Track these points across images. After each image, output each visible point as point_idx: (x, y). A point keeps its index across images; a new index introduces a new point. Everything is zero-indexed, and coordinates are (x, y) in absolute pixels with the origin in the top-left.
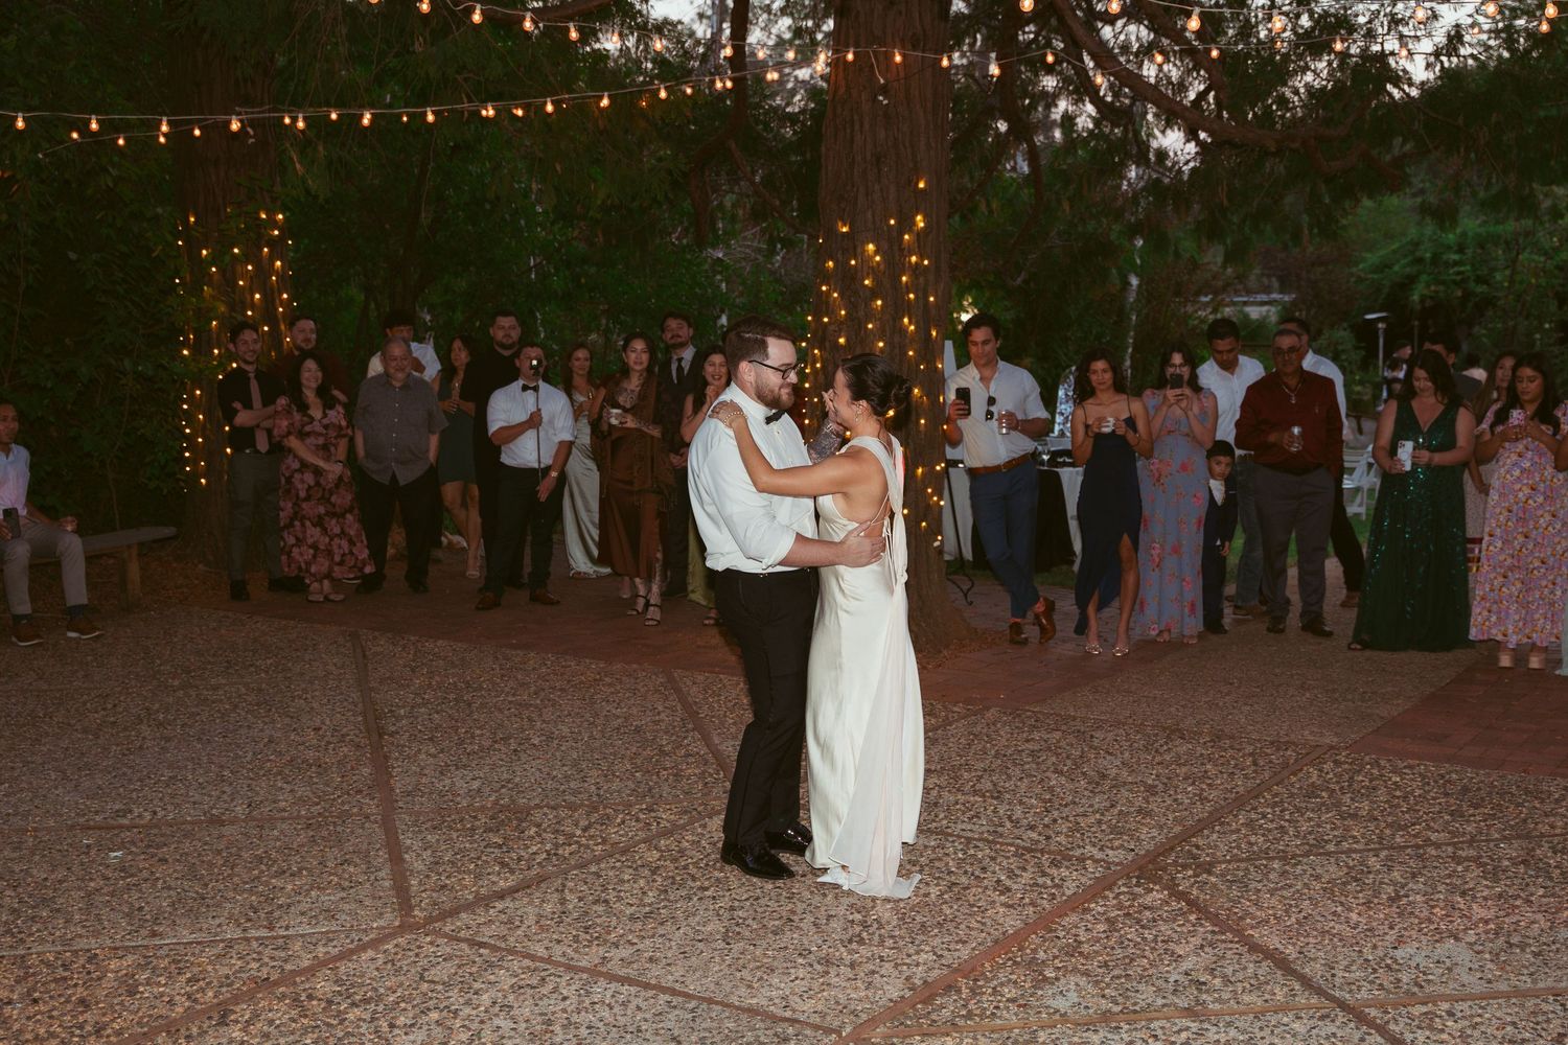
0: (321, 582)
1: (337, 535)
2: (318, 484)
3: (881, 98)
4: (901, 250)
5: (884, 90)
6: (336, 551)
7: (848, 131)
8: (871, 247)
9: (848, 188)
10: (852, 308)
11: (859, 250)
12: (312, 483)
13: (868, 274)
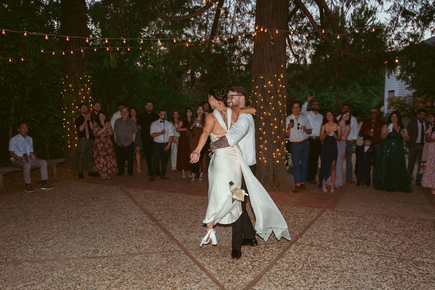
0: (104, 174)
1: (109, 161)
2: (104, 147)
3: (272, 43)
4: (277, 83)
5: (273, 41)
6: (109, 165)
7: (262, 51)
8: (270, 82)
9: (263, 66)
10: (264, 98)
11: (266, 83)
12: (102, 146)
13: (269, 90)
